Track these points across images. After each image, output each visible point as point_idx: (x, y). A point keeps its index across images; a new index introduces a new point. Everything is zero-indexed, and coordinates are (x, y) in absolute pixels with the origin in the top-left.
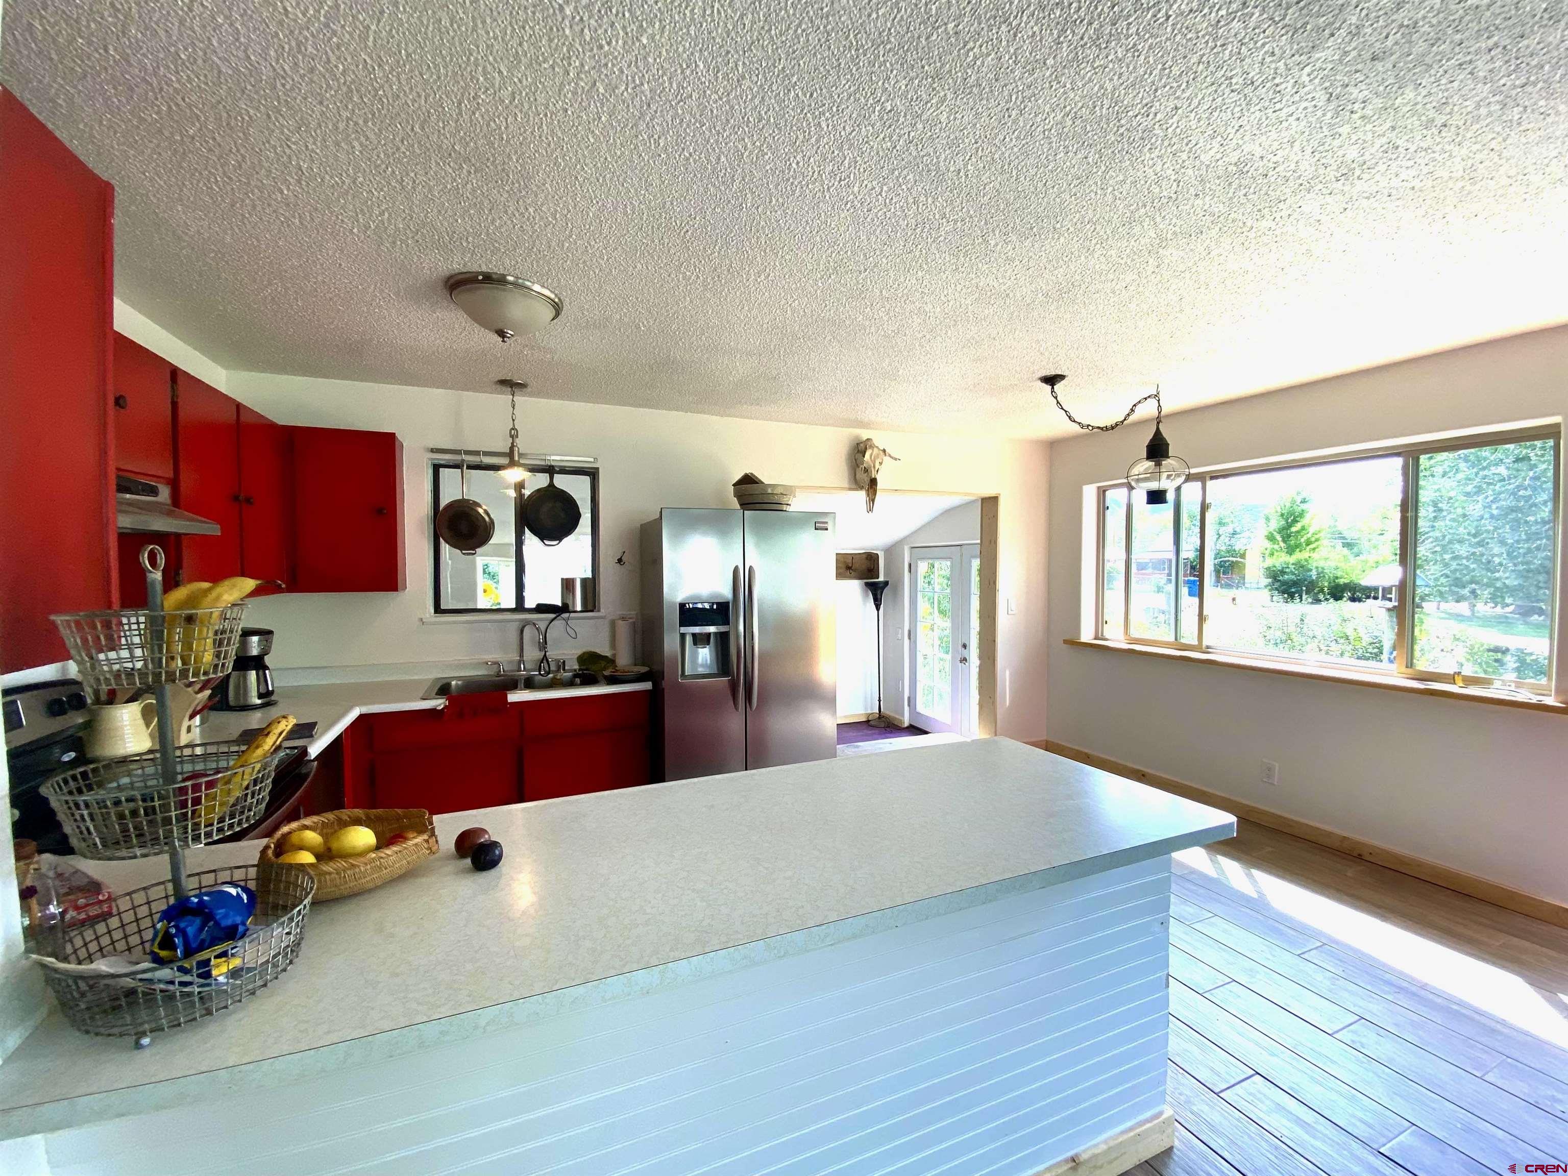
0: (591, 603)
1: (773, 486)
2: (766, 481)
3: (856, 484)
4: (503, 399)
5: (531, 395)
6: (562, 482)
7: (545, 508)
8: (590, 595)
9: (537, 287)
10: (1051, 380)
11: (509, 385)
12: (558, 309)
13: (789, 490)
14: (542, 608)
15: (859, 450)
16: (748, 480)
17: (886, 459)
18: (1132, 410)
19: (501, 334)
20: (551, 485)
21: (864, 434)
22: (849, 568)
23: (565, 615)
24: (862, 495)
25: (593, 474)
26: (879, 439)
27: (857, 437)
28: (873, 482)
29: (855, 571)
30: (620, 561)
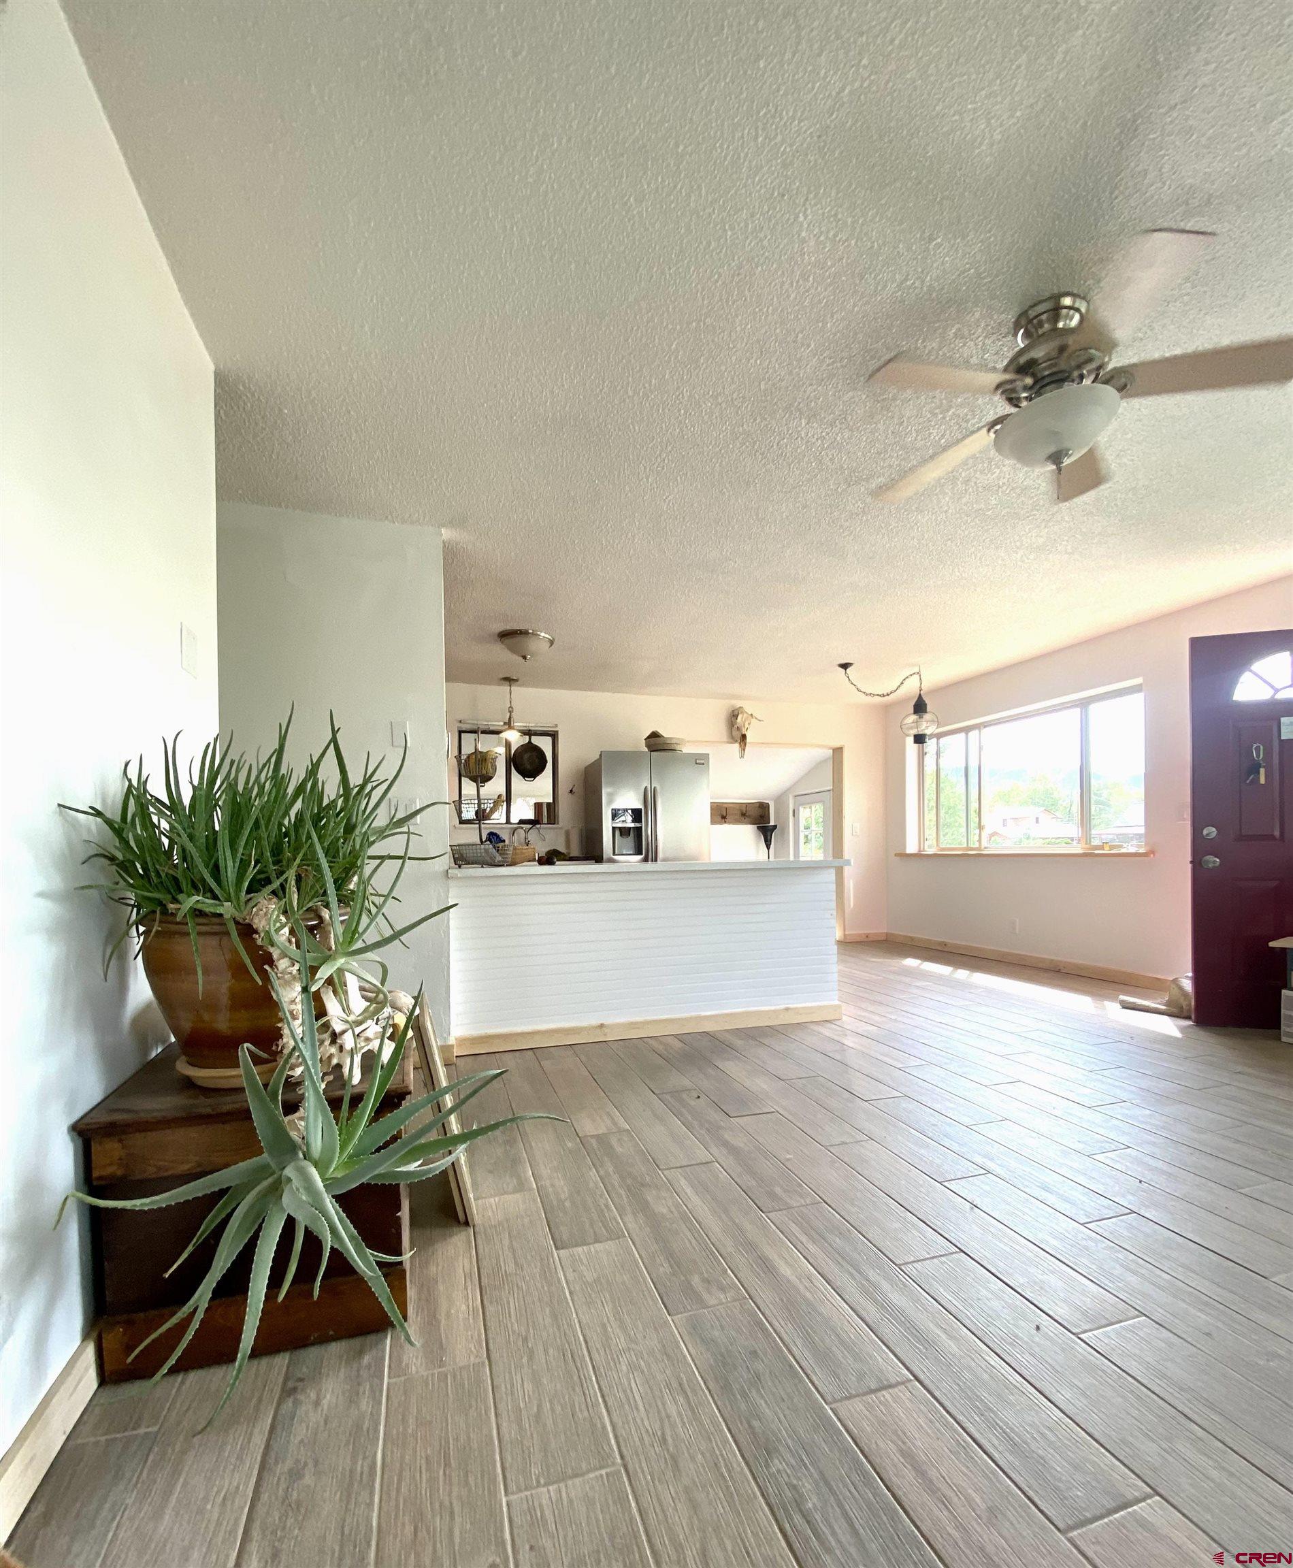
0: (553, 819)
1: (671, 739)
2: (665, 735)
3: (732, 739)
4: (505, 688)
5: (520, 686)
6: (537, 741)
7: (526, 756)
8: (552, 814)
9: (543, 634)
10: (845, 666)
11: (509, 680)
12: (552, 642)
13: (681, 742)
14: (522, 822)
15: (734, 715)
16: (655, 735)
17: (753, 721)
18: (902, 683)
19: (525, 658)
20: (530, 742)
21: (738, 704)
22: (743, 815)
23: (538, 826)
24: (737, 746)
25: (554, 736)
26: (748, 707)
27: (733, 706)
28: (744, 737)
29: (749, 817)
30: (571, 791)
